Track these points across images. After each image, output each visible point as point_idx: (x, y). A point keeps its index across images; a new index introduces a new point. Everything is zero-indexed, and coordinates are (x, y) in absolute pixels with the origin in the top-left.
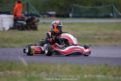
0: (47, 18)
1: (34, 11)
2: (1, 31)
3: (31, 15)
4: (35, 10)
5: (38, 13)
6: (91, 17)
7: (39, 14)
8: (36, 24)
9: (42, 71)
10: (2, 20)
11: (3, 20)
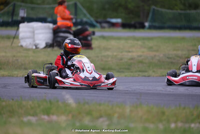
0: (107, 29)
1: (87, 18)
2: (32, 49)
3: (81, 23)
4: (88, 16)
5: (92, 19)
6: (180, 28)
7: (95, 23)
8: (89, 38)
9: (101, 117)
10: (33, 32)
11: (36, 32)
